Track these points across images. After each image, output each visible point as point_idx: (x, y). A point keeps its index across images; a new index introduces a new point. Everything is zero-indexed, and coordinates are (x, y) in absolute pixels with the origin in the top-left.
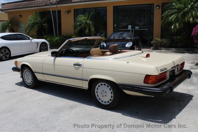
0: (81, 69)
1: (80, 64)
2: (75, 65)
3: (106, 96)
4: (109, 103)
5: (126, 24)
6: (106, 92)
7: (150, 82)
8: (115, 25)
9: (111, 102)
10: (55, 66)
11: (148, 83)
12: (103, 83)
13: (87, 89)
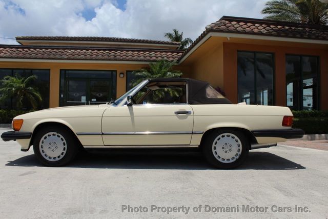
0: (190, 117)
1: (187, 111)
2: (178, 113)
3: (230, 150)
4: (235, 160)
5: (78, 94)
6: (231, 146)
7: (288, 124)
8: (62, 96)
9: (237, 157)
10: (135, 118)
11: (286, 125)
12: (226, 134)
13: (197, 146)
